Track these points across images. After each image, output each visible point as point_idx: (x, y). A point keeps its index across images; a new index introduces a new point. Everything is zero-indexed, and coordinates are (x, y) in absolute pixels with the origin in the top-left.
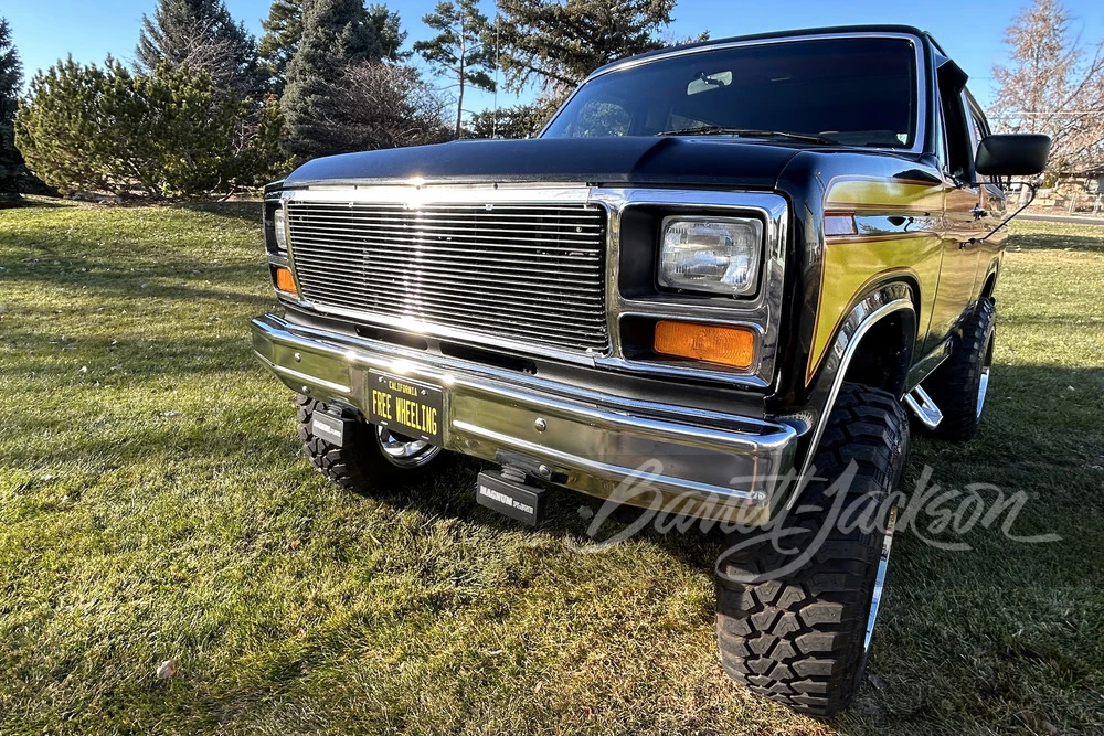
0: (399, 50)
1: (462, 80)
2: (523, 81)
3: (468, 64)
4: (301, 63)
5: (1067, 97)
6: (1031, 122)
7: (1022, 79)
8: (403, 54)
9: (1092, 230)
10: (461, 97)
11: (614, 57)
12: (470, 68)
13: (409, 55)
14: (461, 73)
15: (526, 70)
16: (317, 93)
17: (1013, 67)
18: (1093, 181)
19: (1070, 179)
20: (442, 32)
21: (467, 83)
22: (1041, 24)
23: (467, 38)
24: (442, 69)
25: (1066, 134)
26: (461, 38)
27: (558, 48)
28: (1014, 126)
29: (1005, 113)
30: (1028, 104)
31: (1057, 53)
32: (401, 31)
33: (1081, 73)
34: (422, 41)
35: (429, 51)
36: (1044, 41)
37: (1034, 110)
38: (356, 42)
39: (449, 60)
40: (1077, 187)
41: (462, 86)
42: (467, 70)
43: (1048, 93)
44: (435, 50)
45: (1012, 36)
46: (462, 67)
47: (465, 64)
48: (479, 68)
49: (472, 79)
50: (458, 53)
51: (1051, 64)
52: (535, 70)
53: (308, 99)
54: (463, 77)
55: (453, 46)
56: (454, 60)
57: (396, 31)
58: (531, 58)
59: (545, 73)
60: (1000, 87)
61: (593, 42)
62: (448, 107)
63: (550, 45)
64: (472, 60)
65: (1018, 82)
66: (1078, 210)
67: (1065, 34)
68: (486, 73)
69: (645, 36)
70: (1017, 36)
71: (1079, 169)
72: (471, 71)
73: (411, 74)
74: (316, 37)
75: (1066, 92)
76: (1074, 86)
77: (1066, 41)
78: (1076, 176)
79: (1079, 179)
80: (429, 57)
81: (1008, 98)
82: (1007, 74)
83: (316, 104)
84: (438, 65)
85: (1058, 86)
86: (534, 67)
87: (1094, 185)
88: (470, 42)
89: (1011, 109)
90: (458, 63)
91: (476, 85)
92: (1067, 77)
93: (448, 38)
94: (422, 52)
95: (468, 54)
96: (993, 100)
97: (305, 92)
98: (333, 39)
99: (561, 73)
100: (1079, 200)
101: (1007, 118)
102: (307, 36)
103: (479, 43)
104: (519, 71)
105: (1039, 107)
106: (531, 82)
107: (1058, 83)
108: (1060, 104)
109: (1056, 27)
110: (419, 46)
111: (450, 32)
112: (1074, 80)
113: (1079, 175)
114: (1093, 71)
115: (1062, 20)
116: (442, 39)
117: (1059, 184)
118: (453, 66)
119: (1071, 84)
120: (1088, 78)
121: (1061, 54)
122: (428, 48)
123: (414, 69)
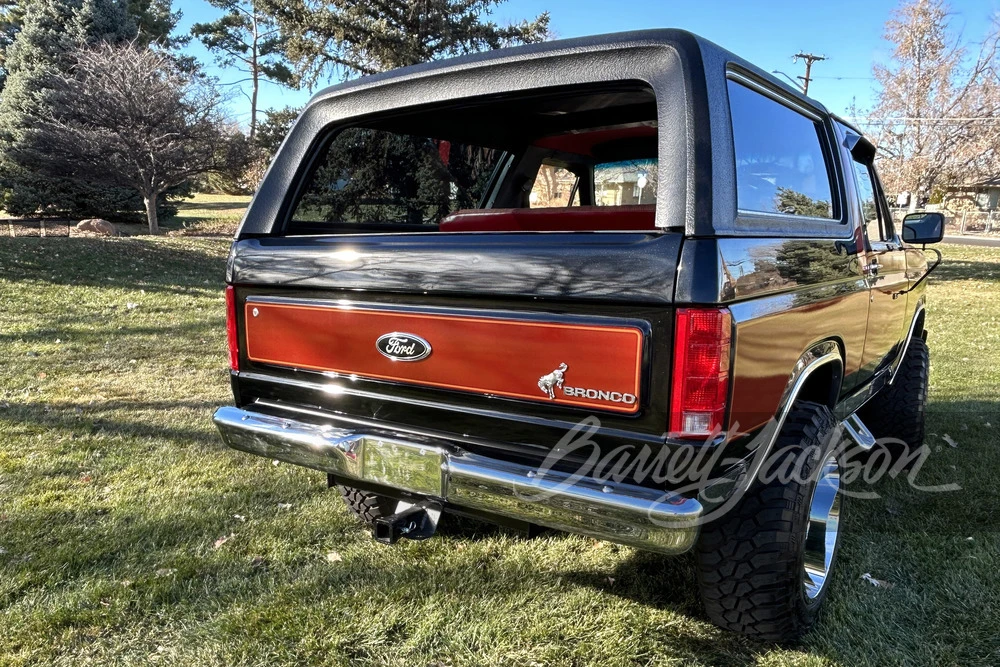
0: (172, 35)
1: (255, 73)
2: (316, 72)
3: (263, 53)
4: (27, 46)
5: (952, 101)
6: (916, 129)
7: (904, 80)
8: (177, 40)
9: (990, 253)
10: (255, 95)
11: (432, 43)
12: (265, 58)
13: (186, 40)
14: (254, 64)
15: (320, 58)
16: (48, 87)
17: (893, 66)
18: (982, 195)
19: (960, 194)
20: (227, 13)
21: (263, 76)
22: (921, 19)
23: (260, 20)
24: (229, 58)
25: (953, 143)
26: (252, 20)
27: (358, 29)
28: (898, 133)
29: (889, 118)
30: (913, 110)
31: (939, 52)
32: (174, 10)
33: (966, 74)
34: (202, 23)
35: (211, 36)
36: (925, 38)
37: (919, 115)
38: (101, 20)
39: (238, 48)
40: (967, 201)
41: (256, 80)
42: (261, 60)
43: (932, 97)
44: (219, 35)
45: (891, 33)
46: (255, 57)
47: (258, 53)
48: (276, 58)
49: (267, 71)
50: (249, 40)
51: (934, 64)
52: (331, 58)
53: (37, 95)
54: (257, 69)
55: (243, 30)
56: (244, 48)
57: (167, 10)
58: (325, 43)
59: (344, 63)
60: (881, 88)
61: (405, 21)
62: (219, 105)
63: (347, 25)
64: (267, 48)
65: (900, 84)
66: (969, 228)
67: (947, 31)
68: (285, 64)
69: (472, 18)
70: (897, 32)
71: (968, 182)
72: (266, 62)
73: (188, 65)
74: (46, 12)
75: (950, 96)
76: (959, 89)
77: (948, 39)
78: (965, 190)
79: (969, 194)
80: (211, 44)
81: (890, 102)
82: (889, 74)
83: (48, 102)
84: (223, 53)
85: (942, 90)
86: (331, 54)
87: (984, 199)
88: (264, 26)
89: (895, 114)
90: (250, 52)
91: (274, 80)
92: (951, 78)
93: (236, 21)
94: (202, 37)
95: (261, 41)
96: (875, 103)
97: (33, 85)
98: (70, 16)
99: (363, 63)
100: (970, 218)
101: (891, 124)
102: (33, 11)
103: (276, 27)
104: (311, 60)
105: (923, 111)
106: (327, 74)
107: (942, 85)
108: (945, 108)
109: (936, 23)
110: (200, 29)
111: (237, 13)
112: (959, 81)
113: (970, 189)
114: (977, 72)
115: (943, 16)
116: (227, 22)
117: (948, 199)
118: (242, 55)
119: (956, 86)
120: (973, 80)
121: (944, 53)
122: (210, 32)
123: (193, 59)
